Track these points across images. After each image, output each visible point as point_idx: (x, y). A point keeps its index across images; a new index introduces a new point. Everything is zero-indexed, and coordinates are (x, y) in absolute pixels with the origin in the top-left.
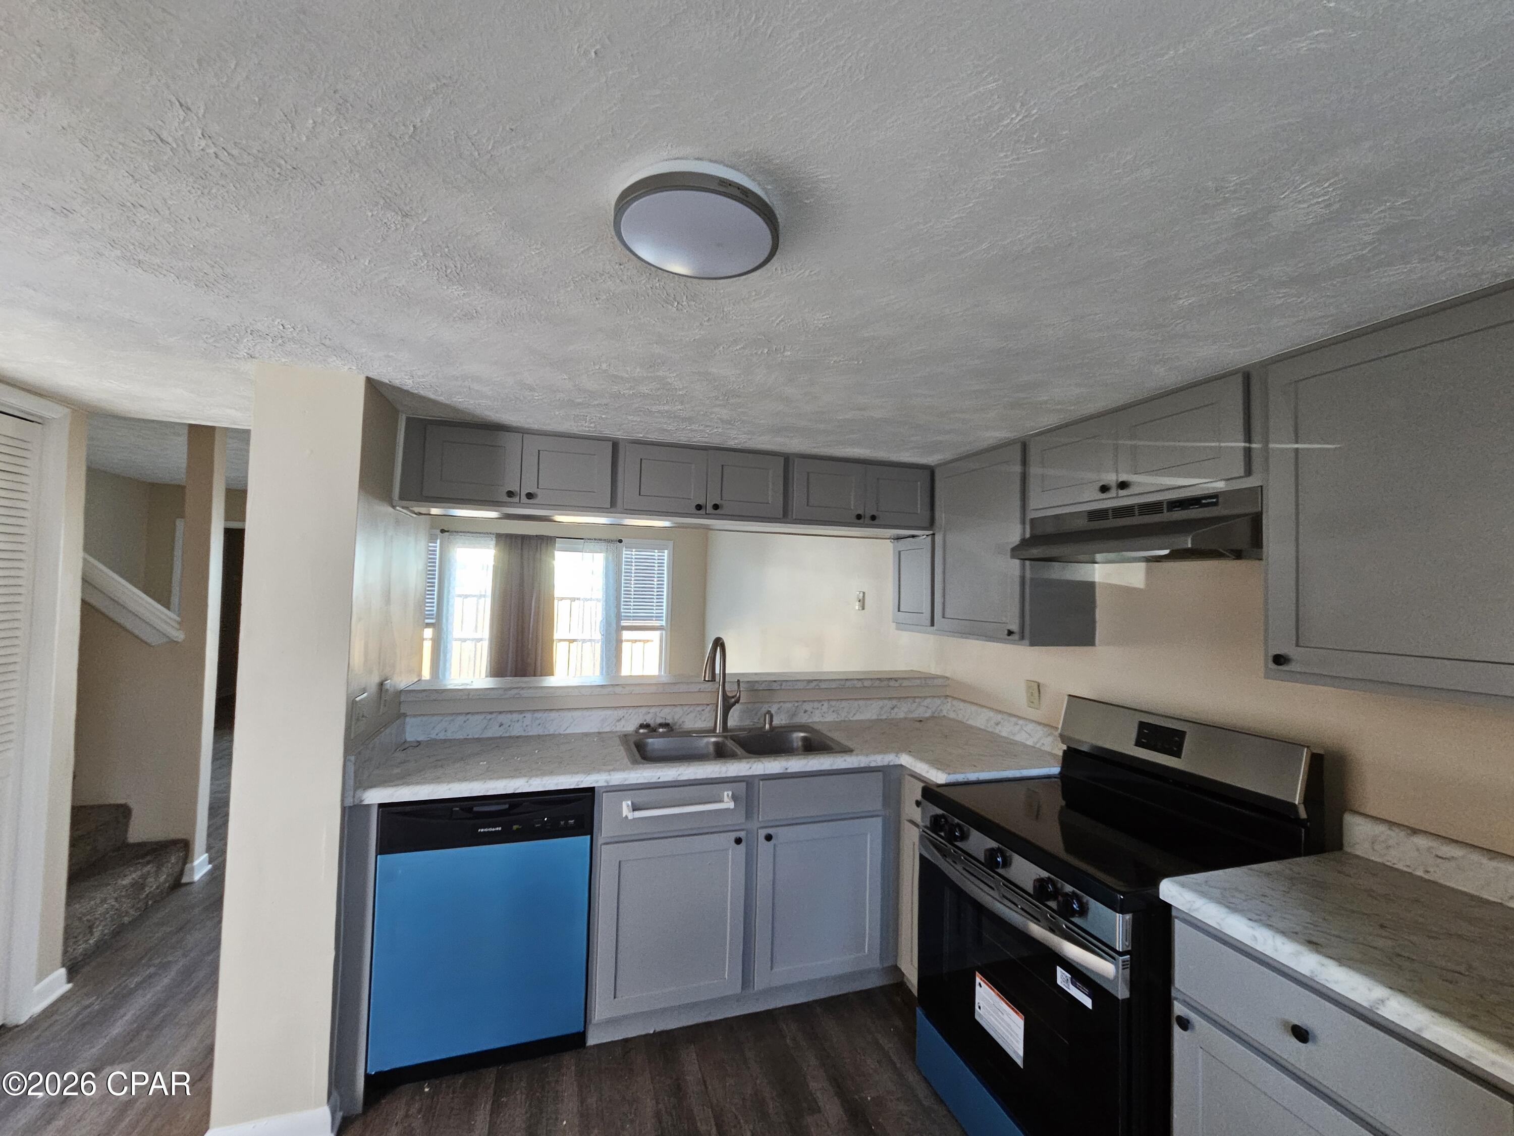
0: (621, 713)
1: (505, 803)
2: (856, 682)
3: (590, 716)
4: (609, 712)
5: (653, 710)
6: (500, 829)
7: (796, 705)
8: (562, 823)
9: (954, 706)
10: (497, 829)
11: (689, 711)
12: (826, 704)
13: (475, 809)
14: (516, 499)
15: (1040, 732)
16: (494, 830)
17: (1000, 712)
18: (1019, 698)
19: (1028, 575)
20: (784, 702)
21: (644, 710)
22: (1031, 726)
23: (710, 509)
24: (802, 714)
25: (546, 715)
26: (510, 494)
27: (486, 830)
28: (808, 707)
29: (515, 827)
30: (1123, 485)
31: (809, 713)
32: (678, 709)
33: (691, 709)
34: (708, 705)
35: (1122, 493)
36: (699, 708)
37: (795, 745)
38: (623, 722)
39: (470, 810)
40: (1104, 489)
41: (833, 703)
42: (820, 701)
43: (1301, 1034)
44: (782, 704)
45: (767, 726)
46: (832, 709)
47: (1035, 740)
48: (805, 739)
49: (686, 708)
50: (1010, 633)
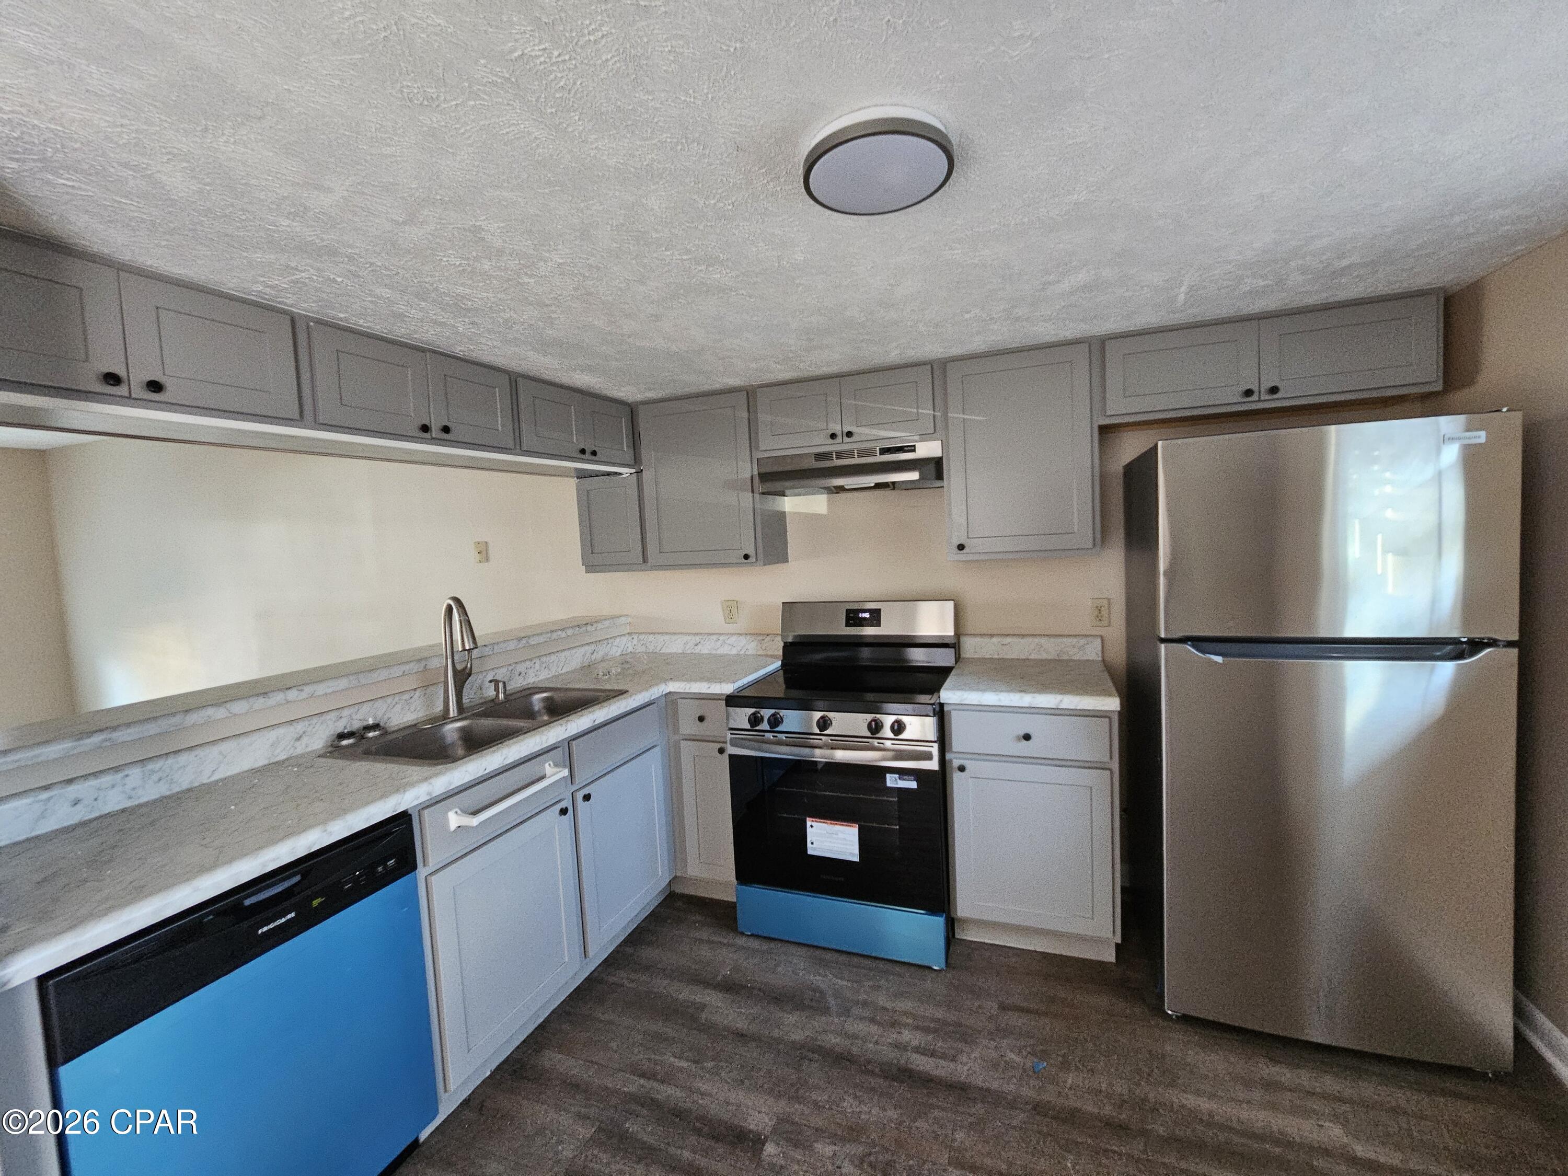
0: (300, 727)
1: (294, 875)
2: (560, 633)
3: (251, 744)
4: (281, 731)
5: (346, 713)
6: (293, 915)
7: (510, 669)
8: (380, 869)
9: (640, 640)
10: (289, 916)
11: (394, 703)
12: (538, 661)
13: (247, 902)
14: (122, 390)
15: (743, 641)
16: (283, 920)
17: (697, 634)
18: (715, 618)
19: (758, 506)
20: (497, 668)
21: (333, 715)
22: (734, 639)
23: (435, 433)
24: (517, 678)
25: (170, 761)
26: (112, 379)
27: (271, 926)
28: (521, 668)
29: (315, 903)
30: (849, 434)
31: (523, 674)
32: (379, 703)
33: (397, 699)
34: (415, 690)
35: (846, 439)
36: (406, 696)
37: (536, 708)
38: (305, 740)
39: (238, 906)
40: (833, 436)
41: (544, 659)
42: (531, 660)
43: (1027, 737)
44: (496, 671)
45: (501, 696)
46: (544, 666)
47: (739, 648)
48: (546, 700)
49: (389, 700)
50: (746, 557)
